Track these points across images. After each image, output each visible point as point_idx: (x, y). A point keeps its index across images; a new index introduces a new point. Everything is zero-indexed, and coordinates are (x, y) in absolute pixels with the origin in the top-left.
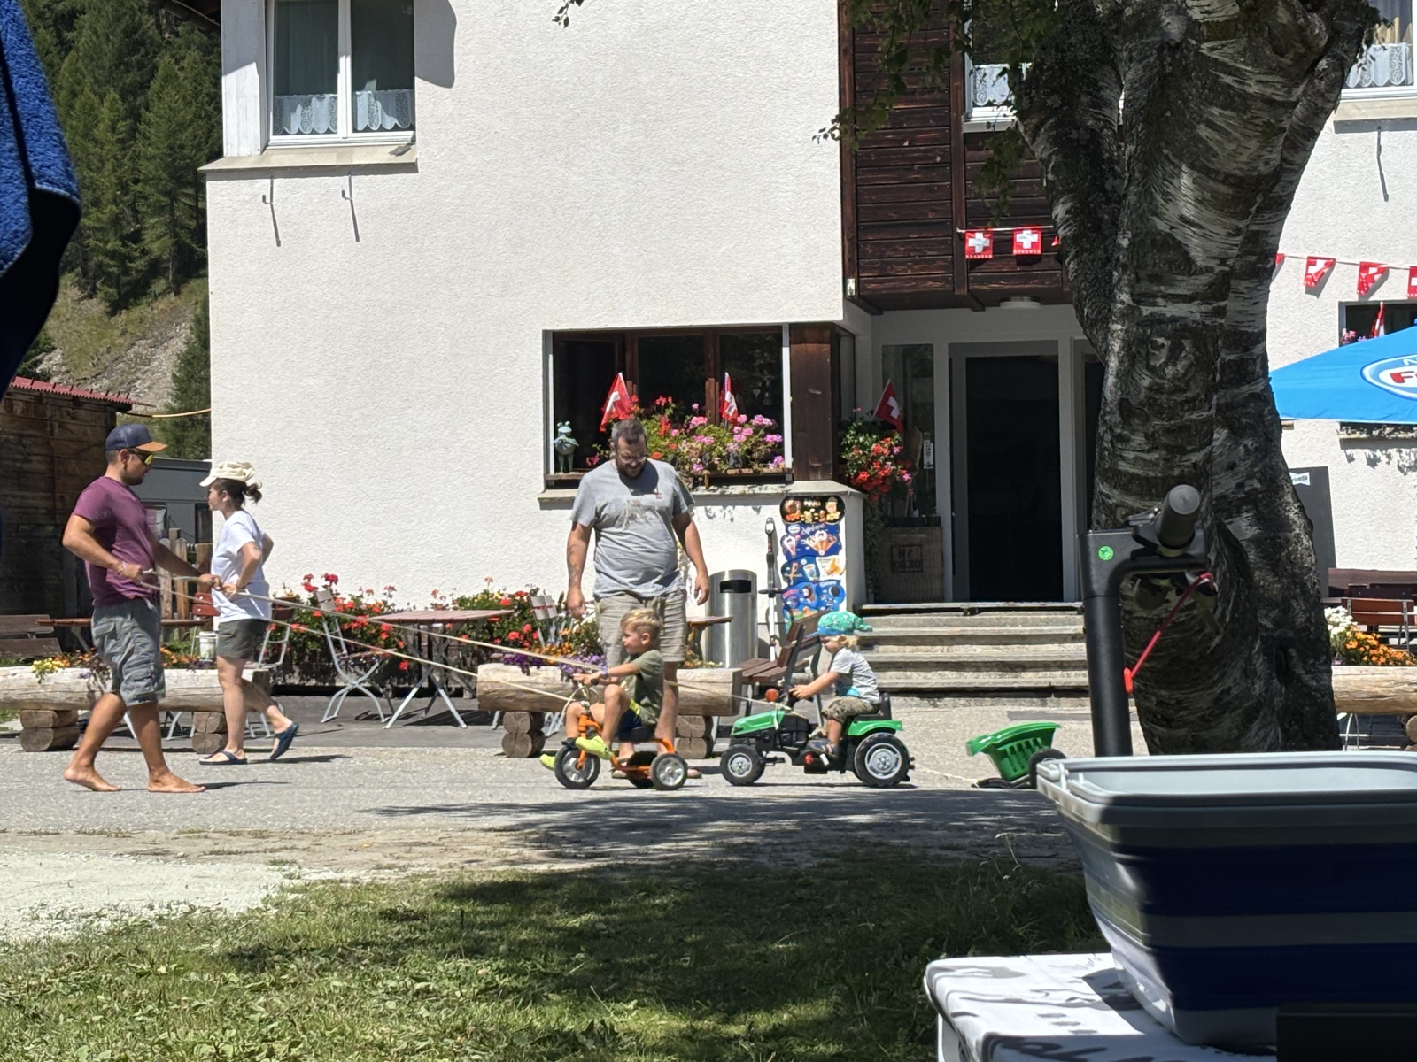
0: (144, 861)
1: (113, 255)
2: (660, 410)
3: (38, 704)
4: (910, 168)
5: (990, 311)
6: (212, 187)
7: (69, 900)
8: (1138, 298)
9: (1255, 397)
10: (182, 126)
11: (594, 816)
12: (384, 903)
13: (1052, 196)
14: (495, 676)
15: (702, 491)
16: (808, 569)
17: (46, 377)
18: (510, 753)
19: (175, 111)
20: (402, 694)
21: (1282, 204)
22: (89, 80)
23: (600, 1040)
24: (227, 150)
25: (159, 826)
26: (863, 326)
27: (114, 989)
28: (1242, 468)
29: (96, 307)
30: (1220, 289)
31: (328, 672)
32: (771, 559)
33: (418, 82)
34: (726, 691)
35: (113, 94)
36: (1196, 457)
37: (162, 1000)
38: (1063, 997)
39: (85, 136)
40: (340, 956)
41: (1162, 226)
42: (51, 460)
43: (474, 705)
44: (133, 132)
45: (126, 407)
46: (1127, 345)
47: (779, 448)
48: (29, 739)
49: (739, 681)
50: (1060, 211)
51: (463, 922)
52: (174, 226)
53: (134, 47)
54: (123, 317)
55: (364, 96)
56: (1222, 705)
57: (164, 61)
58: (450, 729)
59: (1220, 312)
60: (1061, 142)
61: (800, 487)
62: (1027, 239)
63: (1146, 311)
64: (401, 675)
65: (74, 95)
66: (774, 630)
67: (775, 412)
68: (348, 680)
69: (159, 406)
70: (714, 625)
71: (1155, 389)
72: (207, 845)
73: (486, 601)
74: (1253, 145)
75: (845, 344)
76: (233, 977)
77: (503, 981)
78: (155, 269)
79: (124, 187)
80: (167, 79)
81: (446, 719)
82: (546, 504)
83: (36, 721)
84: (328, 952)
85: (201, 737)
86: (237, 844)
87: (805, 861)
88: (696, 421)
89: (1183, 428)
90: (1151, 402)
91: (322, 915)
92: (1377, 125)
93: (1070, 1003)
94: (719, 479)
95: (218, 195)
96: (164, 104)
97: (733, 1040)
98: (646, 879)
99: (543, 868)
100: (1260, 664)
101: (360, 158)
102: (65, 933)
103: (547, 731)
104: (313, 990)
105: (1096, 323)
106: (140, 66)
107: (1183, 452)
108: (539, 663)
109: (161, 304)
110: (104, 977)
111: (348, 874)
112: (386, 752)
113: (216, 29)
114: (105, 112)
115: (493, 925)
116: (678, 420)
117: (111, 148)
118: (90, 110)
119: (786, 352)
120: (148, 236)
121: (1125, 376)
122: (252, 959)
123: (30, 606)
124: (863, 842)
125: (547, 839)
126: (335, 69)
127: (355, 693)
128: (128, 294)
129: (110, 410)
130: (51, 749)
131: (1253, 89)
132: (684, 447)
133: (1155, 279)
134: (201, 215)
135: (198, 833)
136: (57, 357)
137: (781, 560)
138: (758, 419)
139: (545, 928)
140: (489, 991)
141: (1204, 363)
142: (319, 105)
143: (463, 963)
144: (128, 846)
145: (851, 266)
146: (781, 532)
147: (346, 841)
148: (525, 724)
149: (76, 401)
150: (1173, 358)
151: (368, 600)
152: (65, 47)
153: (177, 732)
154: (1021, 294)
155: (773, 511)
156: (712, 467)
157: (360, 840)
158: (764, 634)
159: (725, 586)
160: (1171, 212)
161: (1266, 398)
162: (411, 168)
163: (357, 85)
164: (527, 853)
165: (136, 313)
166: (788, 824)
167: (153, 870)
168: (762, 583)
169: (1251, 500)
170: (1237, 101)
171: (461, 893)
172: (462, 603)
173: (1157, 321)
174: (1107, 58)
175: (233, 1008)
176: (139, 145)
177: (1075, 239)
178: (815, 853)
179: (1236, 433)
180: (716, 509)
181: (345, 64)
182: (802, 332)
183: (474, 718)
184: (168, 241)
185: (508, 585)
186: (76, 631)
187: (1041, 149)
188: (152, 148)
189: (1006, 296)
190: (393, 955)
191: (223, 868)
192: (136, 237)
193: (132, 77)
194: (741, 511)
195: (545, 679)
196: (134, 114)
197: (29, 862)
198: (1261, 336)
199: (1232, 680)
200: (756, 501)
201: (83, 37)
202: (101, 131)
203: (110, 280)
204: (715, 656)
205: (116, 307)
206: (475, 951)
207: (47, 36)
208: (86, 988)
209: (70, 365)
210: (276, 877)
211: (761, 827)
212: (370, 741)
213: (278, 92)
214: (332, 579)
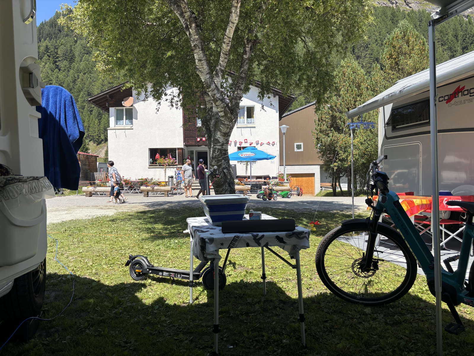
0: (100, 209)
1: (97, 139)
2: (162, 157)
3: (87, 191)
4: (191, 131)
5: (200, 147)
6: (109, 131)
7: (90, 214)
8: (214, 146)
9: (227, 157)
10: (106, 124)
11: (154, 203)
12: (129, 214)
13: (205, 134)
14: (143, 188)
15: (167, 167)
16: (180, 175)
17: (89, 153)
18: (144, 196)
19: (105, 122)
20: (132, 190)
21: (230, 136)
22: (94, 118)
23: (153, 228)
24: (110, 127)
25: (102, 205)
26: (185, 148)
27: (96, 224)
28: (225, 164)
29: (95, 145)
30: (223, 145)
31: (123, 187)
32: (175, 174)
33: (133, 119)
34: (170, 189)
35: (97, 120)
36: (220, 163)
37: (101, 225)
38: (201, 222)
39: (94, 125)
40: (123, 220)
41: (216, 138)
42: (89, 163)
43: (140, 191)
44: (100, 124)
45: (98, 157)
46: (213, 151)
47: (176, 162)
48: (86, 195)
49: (171, 188)
50: (206, 136)
51: (138, 216)
52: (105, 135)
53: (100, 115)
54: (98, 146)
55: (127, 121)
56: (223, 190)
57: (103, 116)
58: (137, 194)
59: (223, 147)
60: (206, 128)
61: (179, 166)
62: (204, 139)
63: (215, 147)
64: (132, 188)
65: (92, 120)
66: (176, 182)
67: (176, 158)
68: (125, 188)
69: (103, 156)
70: (169, 182)
71: (216, 156)
72: (108, 207)
73: (142, 179)
74: (226, 129)
75: (184, 150)
76: (110, 223)
77: (142, 222)
78: (102, 140)
79: (98, 131)
80: (104, 118)
81: (137, 193)
82: (149, 168)
83: (87, 193)
84: (122, 219)
85: (107, 195)
86: (111, 207)
87: (178, 208)
88: (166, 159)
89: (219, 160)
90: (215, 157)
91: (121, 215)
92: (241, 128)
93: (202, 222)
94: (169, 165)
95: (109, 132)
96: (103, 121)
97: (168, 228)
98: (160, 211)
99: (148, 209)
100: (227, 185)
101: (126, 128)
102: (90, 218)
103: (149, 194)
104: (120, 224)
105: (210, 149)
106: (101, 117)
107: (219, 162)
108: (148, 186)
109: (103, 145)
110: (94, 223)
111: (124, 211)
112: (130, 197)
113: (109, 112)
114: (96, 122)
115: (141, 216)
116: (164, 158)
117: (97, 126)
118: (94, 122)
119: (177, 151)
120: (101, 136)
121: (213, 154)
122: (113, 220)
123: (87, 180)
124: (185, 206)
125: (148, 206)
126: (123, 117)
127: (126, 190)
128: (99, 143)
129: (96, 157)
130: (89, 197)
131: (226, 123)
132: (165, 162)
133: (216, 144)
134: (107, 134)
135: (107, 206)
136: (90, 151)
137: (176, 174)
138: (174, 158)
139: (147, 216)
140: (141, 223)
141: (221, 153)
142: (121, 121)
143: (138, 220)
144: (98, 208)
145: (184, 141)
146: (176, 171)
147: (124, 207)
148: (146, 193)
149: (92, 156)
150: (218, 152)
151: (127, 179)
152: (91, 114)
153: (105, 194)
154: (203, 145)
155: (176, 169)
156: (168, 164)
157: (126, 207)
158: (174, 183)
159: (170, 177)
160: (217, 136)
161: (228, 157)
162: (132, 129)
163: (126, 119)
164: (146, 208)
165: (100, 145)
166: (176, 204)
167: (101, 211)
168: (174, 177)
169: (226, 168)
170: (224, 124)
171: (138, 213)
172: (139, 179)
173: (216, 148)
174: (211, 119)
175: (110, 226)
176: (100, 126)
177: (208, 139)
178: (179, 207)
179: (225, 160)
180: (169, 169)
181: (125, 117)
182: (179, 149)
183: (140, 193)
184: (104, 137)
185: (144, 177)
186: (92, 183)
187: (204, 129)
188: (102, 126)
189: (202, 145)
190: (130, 220)
191: (109, 210)
192: (100, 137)
193: (100, 118)
194: (172, 169)
195: (149, 188)
196: (100, 122)
197: (86, 210)
198: (227, 150)
199: (224, 187)
200: (173, 168)
201: (93, 113)
202: (96, 124)
203: (97, 141)
204: (169, 185)
205: (98, 145)
206: (140, 219)
207: (89, 113)
208: (92, 224)
209: (92, 152)
210: (116, 211)
211: (173, 204)
212: (128, 195)
213: (116, 120)
214: (123, 177)
